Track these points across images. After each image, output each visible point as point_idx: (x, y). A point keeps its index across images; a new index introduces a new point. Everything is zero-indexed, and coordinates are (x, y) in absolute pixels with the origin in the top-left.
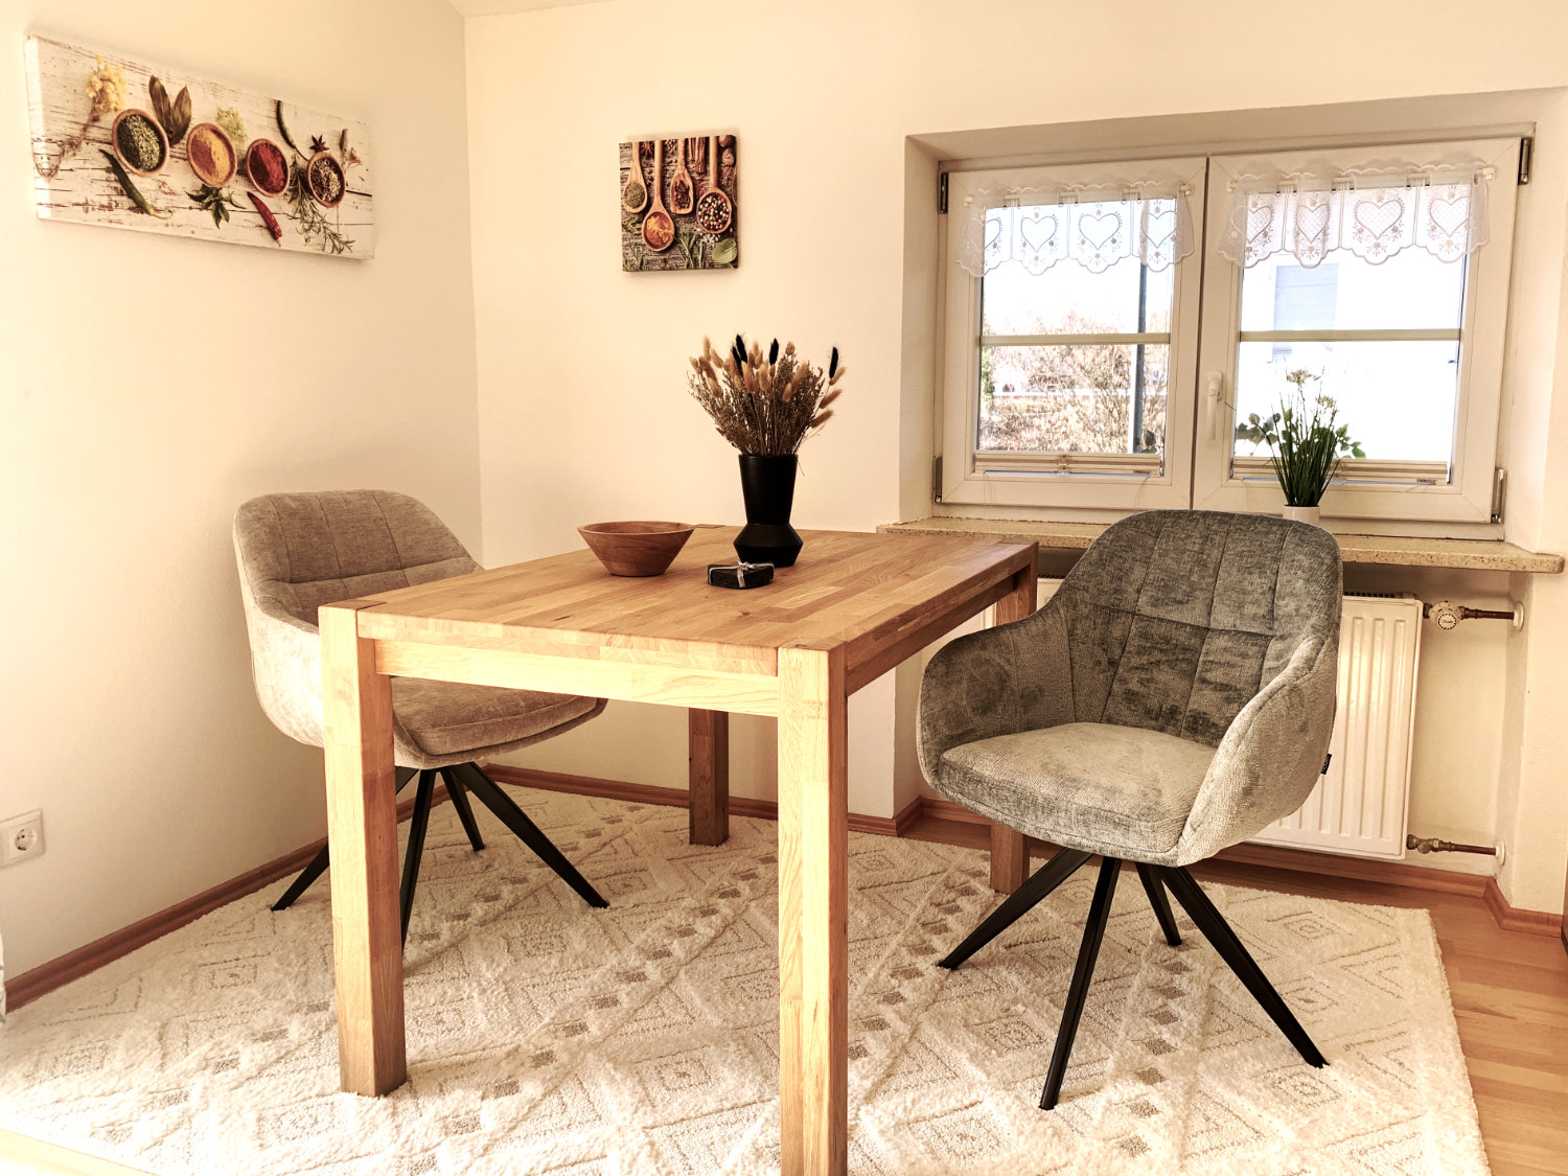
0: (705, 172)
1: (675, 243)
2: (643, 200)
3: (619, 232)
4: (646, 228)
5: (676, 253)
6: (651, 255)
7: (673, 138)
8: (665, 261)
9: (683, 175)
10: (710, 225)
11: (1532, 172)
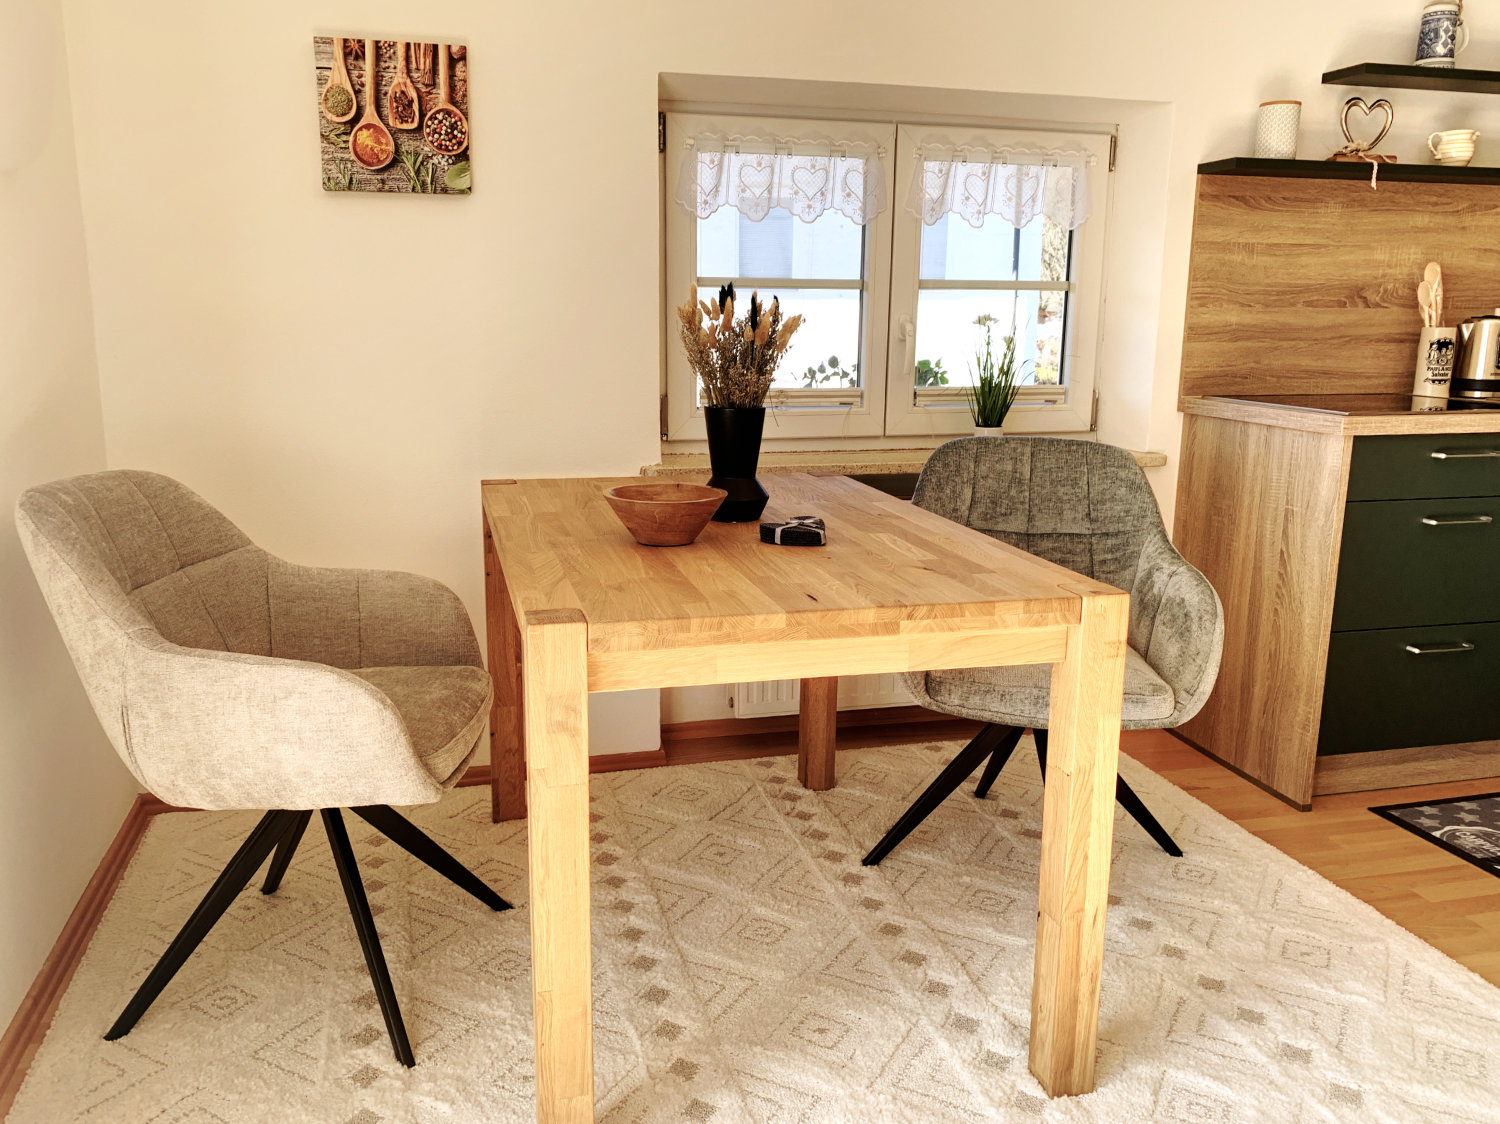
0: (434, 84)
1: (396, 162)
2: (350, 109)
3: (317, 143)
4: (355, 141)
5: (396, 173)
6: (362, 173)
7: (391, 39)
8: (383, 182)
9: (405, 84)
10: (441, 145)
11: (1117, 163)
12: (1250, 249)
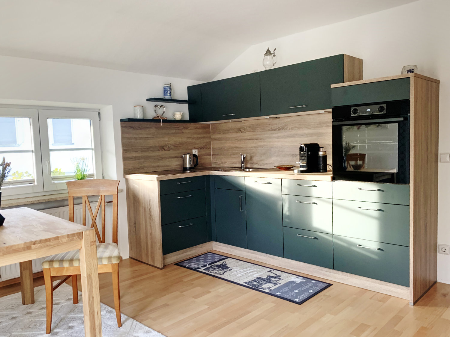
11: (101, 118)
12: (136, 139)
